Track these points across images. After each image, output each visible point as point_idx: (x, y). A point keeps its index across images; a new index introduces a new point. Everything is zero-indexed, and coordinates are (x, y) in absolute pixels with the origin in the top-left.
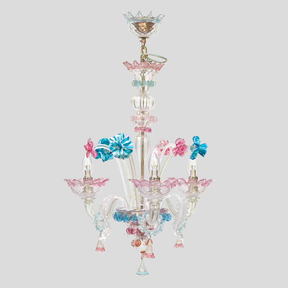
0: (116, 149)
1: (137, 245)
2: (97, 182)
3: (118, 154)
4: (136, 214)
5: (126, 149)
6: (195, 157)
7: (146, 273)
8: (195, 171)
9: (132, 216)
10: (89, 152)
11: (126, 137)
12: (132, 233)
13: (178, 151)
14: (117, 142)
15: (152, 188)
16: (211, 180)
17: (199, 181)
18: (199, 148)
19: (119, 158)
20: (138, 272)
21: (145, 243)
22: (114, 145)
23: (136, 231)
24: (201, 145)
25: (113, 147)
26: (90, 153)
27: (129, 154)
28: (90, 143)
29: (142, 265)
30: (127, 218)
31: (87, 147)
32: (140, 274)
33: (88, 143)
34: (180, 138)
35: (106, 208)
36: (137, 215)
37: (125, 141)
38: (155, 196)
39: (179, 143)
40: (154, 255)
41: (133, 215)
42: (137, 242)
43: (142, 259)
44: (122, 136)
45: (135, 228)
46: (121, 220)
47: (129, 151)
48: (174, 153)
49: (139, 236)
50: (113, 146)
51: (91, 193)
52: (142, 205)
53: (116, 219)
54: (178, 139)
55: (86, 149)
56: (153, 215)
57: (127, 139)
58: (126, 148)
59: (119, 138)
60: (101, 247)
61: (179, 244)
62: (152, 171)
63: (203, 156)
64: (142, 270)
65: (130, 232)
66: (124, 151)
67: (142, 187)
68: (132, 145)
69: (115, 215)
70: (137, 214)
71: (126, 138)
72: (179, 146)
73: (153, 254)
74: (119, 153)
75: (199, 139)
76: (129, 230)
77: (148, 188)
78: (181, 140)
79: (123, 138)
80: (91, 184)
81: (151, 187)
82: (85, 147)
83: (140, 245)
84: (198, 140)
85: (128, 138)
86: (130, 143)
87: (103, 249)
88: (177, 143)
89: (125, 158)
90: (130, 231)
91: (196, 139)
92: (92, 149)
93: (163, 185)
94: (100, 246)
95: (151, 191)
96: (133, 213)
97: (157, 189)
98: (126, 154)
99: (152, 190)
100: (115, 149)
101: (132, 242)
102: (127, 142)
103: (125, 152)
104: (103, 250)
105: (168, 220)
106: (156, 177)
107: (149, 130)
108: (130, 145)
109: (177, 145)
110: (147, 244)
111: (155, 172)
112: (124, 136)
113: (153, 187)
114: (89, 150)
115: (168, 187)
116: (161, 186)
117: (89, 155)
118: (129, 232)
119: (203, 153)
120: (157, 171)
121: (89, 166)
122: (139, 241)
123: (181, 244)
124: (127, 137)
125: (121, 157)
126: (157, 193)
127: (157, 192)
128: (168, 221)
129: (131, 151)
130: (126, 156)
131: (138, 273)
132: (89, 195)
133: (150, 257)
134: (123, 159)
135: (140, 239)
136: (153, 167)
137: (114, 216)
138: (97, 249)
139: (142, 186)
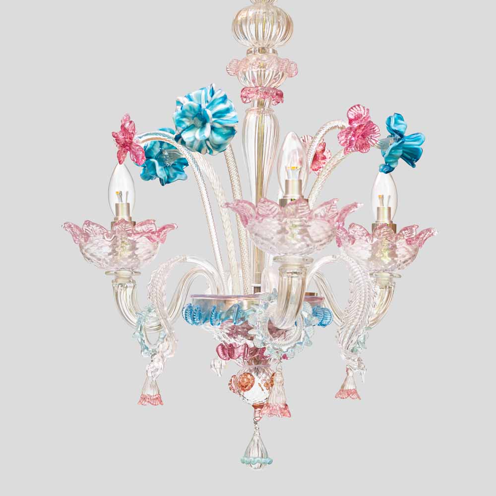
0: (193, 125)
1: (244, 387)
2: (144, 228)
3: (198, 137)
4: (242, 304)
5: (217, 125)
6: (392, 166)
7: (266, 460)
8: (389, 209)
9: (230, 310)
10: (124, 149)
11: (218, 95)
12: (231, 356)
13: (353, 139)
14: (195, 104)
15: (286, 223)
16: (429, 230)
17: (401, 231)
18: (403, 142)
19: (200, 151)
20: (245, 456)
21: (264, 382)
22: (187, 114)
23: (243, 351)
24: (409, 137)
25: (184, 119)
26: (129, 152)
27: (226, 139)
28: (127, 125)
29: (256, 438)
30: (218, 315)
31: (121, 137)
32: (250, 463)
33: (123, 127)
34: (359, 105)
35: (164, 287)
36: (245, 308)
37: (216, 106)
38: (295, 244)
39: (357, 118)
40: (290, 408)
41: (235, 306)
42: (243, 378)
43: (256, 423)
44: (209, 91)
45: (240, 341)
46: (202, 321)
47: (225, 131)
48: (343, 145)
49: (249, 364)
50: (185, 117)
51: (130, 257)
52: (259, 285)
53: (190, 321)
54: (355, 106)
55: (117, 140)
56: (287, 300)
57: (221, 100)
58: (220, 123)
59: (199, 97)
60: (152, 395)
61: (348, 390)
62: (287, 182)
63: (413, 165)
64: (255, 453)
65: (226, 352)
66: (213, 132)
67: (259, 222)
68: (234, 117)
69: (187, 310)
70: (245, 303)
71: (219, 97)
72: (356, 125)
73: (286, 405)
74: (200, 135)
75: (402, 119)
76: (223, 348)
77: (276, 222)
78: (362, 109)
79: (212, 96)
80: (129, 235)
81: (285, 219)
82: (115, 136)
83: (252, 386)
84: (402, 122)
85: (224, 99)
86: (228, 110)
87: (158, 399)
88: (352, 117)
89: (215, 152)
90: (228, 351)
91: (395, 120)
92: (131, 139)
93: (316, 215)
94: (151, 392)
95: (283, 231)
96: (235, 302)
97: (301, 226)
98: (218, 139)
99: (287, 229)
100: (188, 124)
101: (231, 380)
102: (222, 107)
103: (214, 135)
104: (157, 402)
105: (324, 323)
106: (296, 196)
107: (277, 94)
108: (228, 115)
109: (351, 121)
110: (270, 384)
111: (296, 183)
112: (213, 93)
113: (288, 220)
114: (125, 144)
115: (329, 221)
116: (310, 219)
117: (124, 158)
118: (224, 354)
119: (412, 157)
120: (300, 182)
121: (127, 193)
122: (249, 376)
123: (355, 392)
124: (222, 95)
125: (206, 148)
126: (299, 237)
127: (300, 233)
128: (324, 325)
129: (232, 131)
130: (218, 147)
131: (246, 459)
132: (126, 263)
133: (279, 412)
134: (210, 154)
135: (251, 371)
136: (290, 172)
137: (186, 312)
138: (144, 398)
139: (261, 218)
